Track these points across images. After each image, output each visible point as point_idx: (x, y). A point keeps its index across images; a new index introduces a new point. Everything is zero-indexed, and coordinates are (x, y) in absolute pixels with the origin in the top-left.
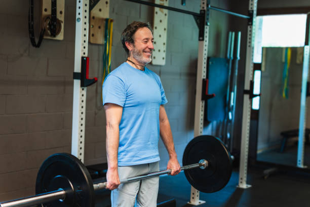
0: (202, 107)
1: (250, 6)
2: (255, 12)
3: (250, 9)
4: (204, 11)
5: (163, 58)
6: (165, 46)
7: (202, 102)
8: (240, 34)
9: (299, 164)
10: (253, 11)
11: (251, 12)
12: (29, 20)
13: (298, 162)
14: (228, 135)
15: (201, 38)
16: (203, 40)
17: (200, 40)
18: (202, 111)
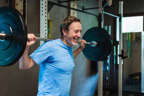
0: (102, 64)
1: (120, 12)
2: (122, 15)
3: (119, 13)
7: (102, 62)
8: (110, 27)
9: (143, 91)
10: (121, 14)
11: (120, 15)
13: (142, 90)
14: (107, 78)
18: (102, 67)
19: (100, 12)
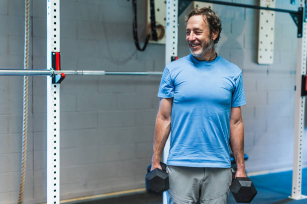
4: (302, 8)
5: (271, 57)
6: (273, 45)
7: (303, 98)
12: (133, 27)
15: (300, 35)
16: (301, 36)
17: (298, 37)
19: (301, 5)
